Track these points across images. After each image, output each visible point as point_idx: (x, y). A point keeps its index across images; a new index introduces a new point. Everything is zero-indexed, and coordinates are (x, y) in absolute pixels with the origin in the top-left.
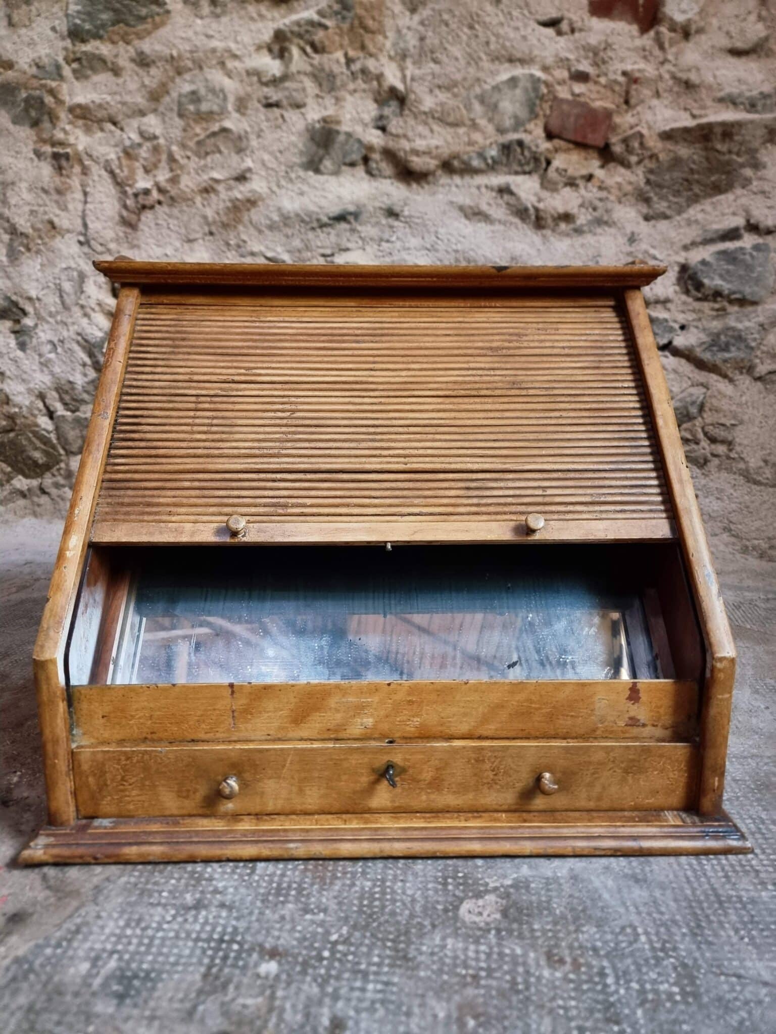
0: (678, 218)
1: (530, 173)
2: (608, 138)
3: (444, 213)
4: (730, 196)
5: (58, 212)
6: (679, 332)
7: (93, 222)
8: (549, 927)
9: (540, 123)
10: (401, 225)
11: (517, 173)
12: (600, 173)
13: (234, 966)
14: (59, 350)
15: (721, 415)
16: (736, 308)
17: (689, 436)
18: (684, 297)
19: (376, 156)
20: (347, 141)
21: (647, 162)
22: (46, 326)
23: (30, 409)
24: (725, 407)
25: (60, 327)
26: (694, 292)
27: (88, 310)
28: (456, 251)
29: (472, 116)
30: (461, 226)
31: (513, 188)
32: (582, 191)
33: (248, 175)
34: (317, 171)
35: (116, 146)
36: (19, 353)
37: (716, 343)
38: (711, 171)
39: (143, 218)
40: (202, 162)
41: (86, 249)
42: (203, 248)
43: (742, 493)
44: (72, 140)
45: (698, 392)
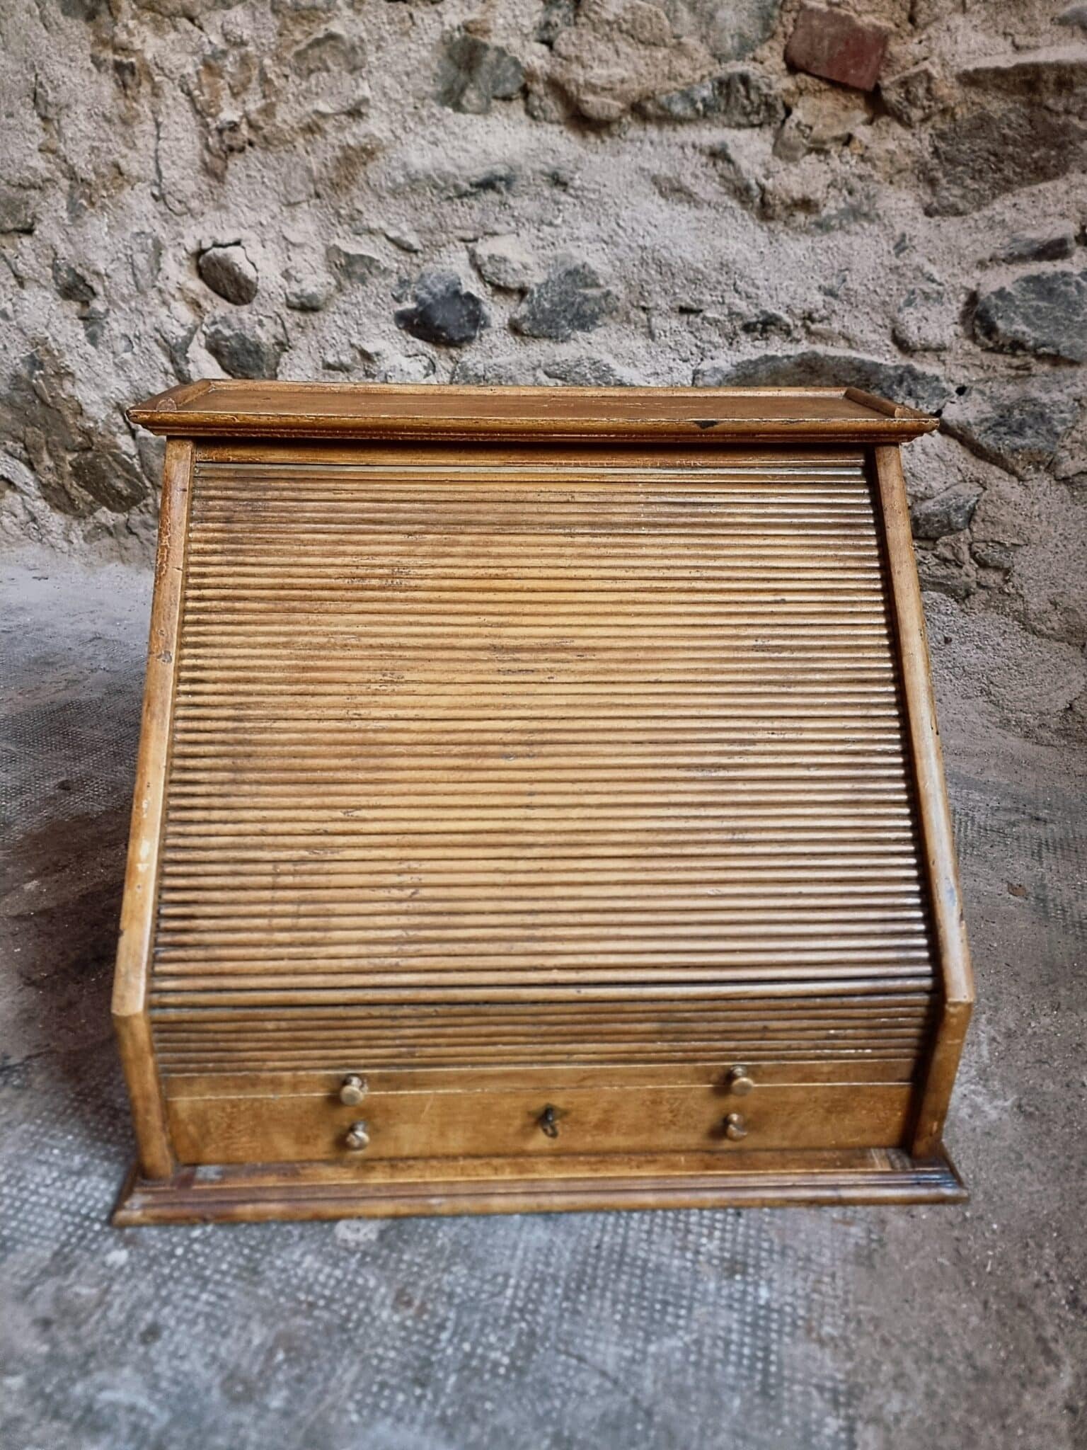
0: (976, 215)
1: (760, 125)
2: (880, 78)
3: (631, 185)
4: (1061, 185)
5: (125, 151)
6: (955, 397)
7: (168, 168)
8: (418, 1260)
9: (778, 46)
10: (570, 200)
11: (739, 126)
12: (863, 133)
13: (87, 1249)
14: (136, 349)
15: (1000, 529)
16: (1046, 368)
17: (949, 555)
18: (968, 345)
19: (539, 88)
20: (498, 61)
21: (937, 118)
22: (119, 314)
23: (107, 424)
24: (1006, 519)
25: (134, 316)
26: (983, 338)
27: (167, 297)
28: (643, 248)
29: (677, 31)
30: (654, 208)
31: (731, 152)
32: (835, 163)
33: (363, 110)
34: (458, 107)
35: (194, 53)
36: (90, 348)
37: (1004, 421)
38: (1035, 141)
39: (231, 166)
40: (305, 85)
41: (162, 208)
42: (307, 217)
43: (1015, 644)
44: (137, 44)
45: (969, 492)
